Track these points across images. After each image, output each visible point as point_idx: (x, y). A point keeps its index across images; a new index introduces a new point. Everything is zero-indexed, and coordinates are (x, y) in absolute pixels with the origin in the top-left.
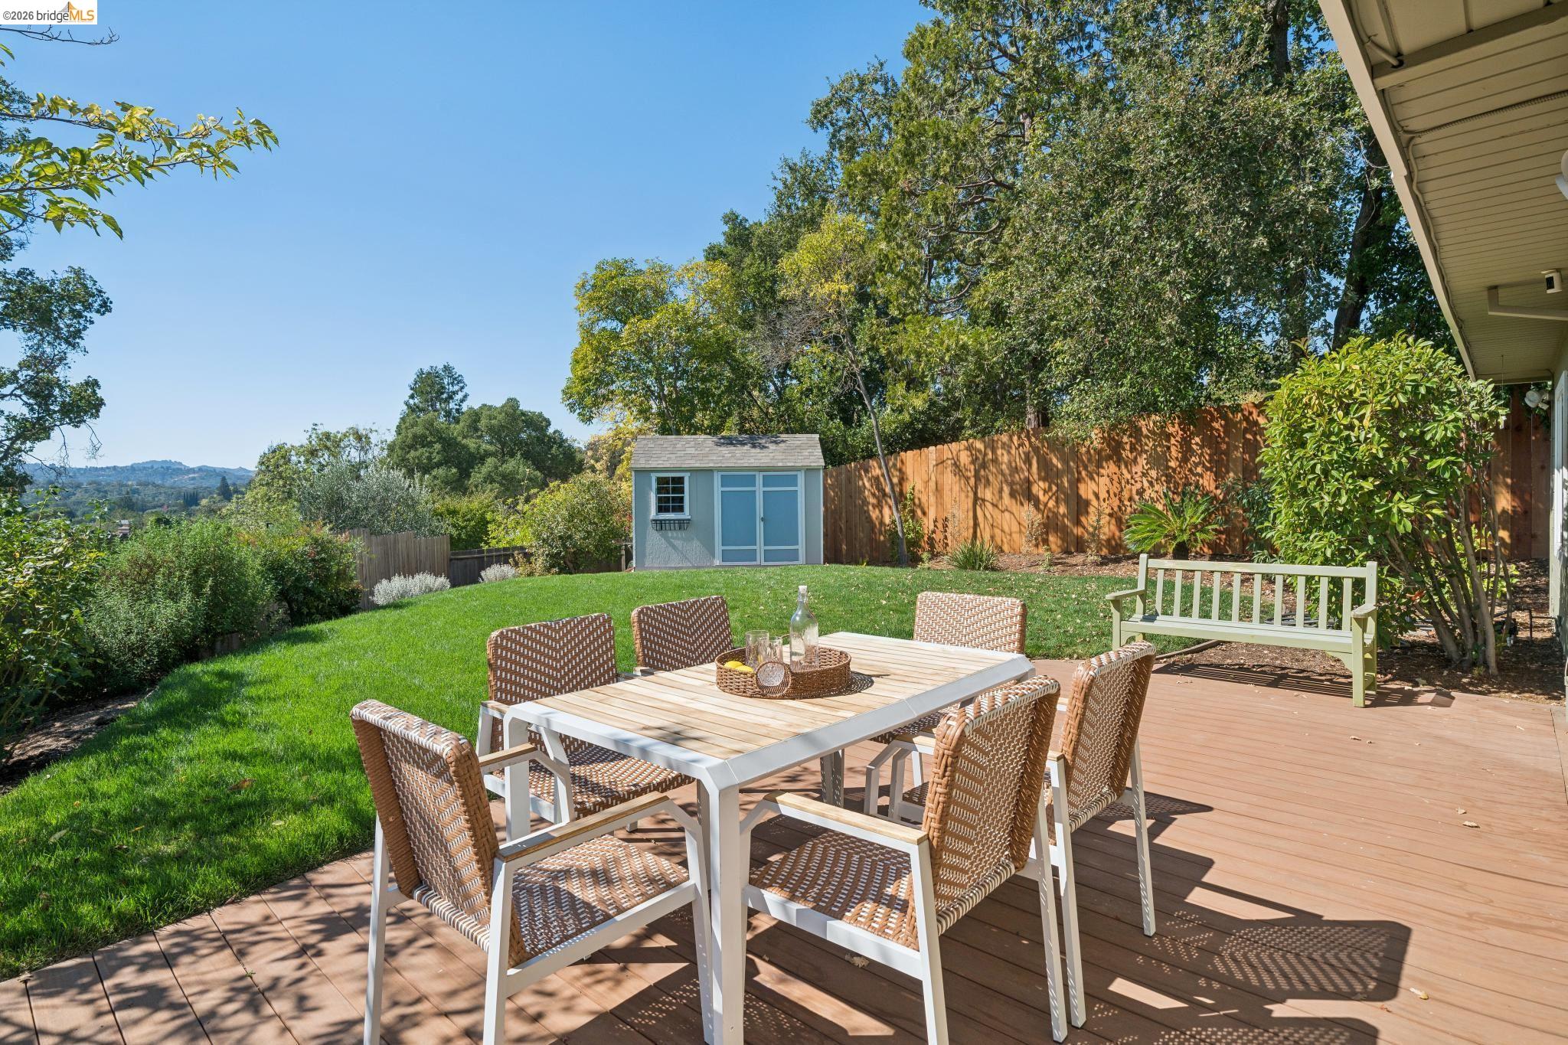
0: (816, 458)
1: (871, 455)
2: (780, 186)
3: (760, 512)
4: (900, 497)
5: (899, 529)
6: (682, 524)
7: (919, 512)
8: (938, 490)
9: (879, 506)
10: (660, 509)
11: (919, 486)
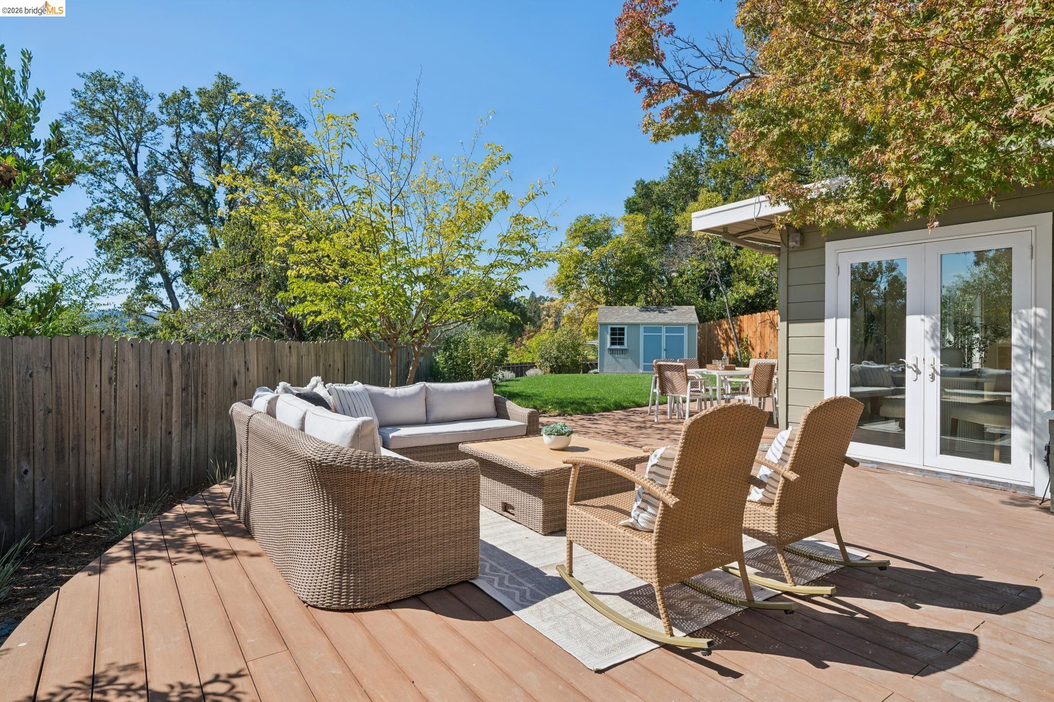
0: (694, 319)
1: (722, 317)
2: (672, 167)
3: (664, 346)
4: (740, 340)
5: (739, 357)
6: (623, 351)
7: (750, 349)
8: (762, 337)
9: (727, 345)
10: (612, 344)
11: (751, 334)
